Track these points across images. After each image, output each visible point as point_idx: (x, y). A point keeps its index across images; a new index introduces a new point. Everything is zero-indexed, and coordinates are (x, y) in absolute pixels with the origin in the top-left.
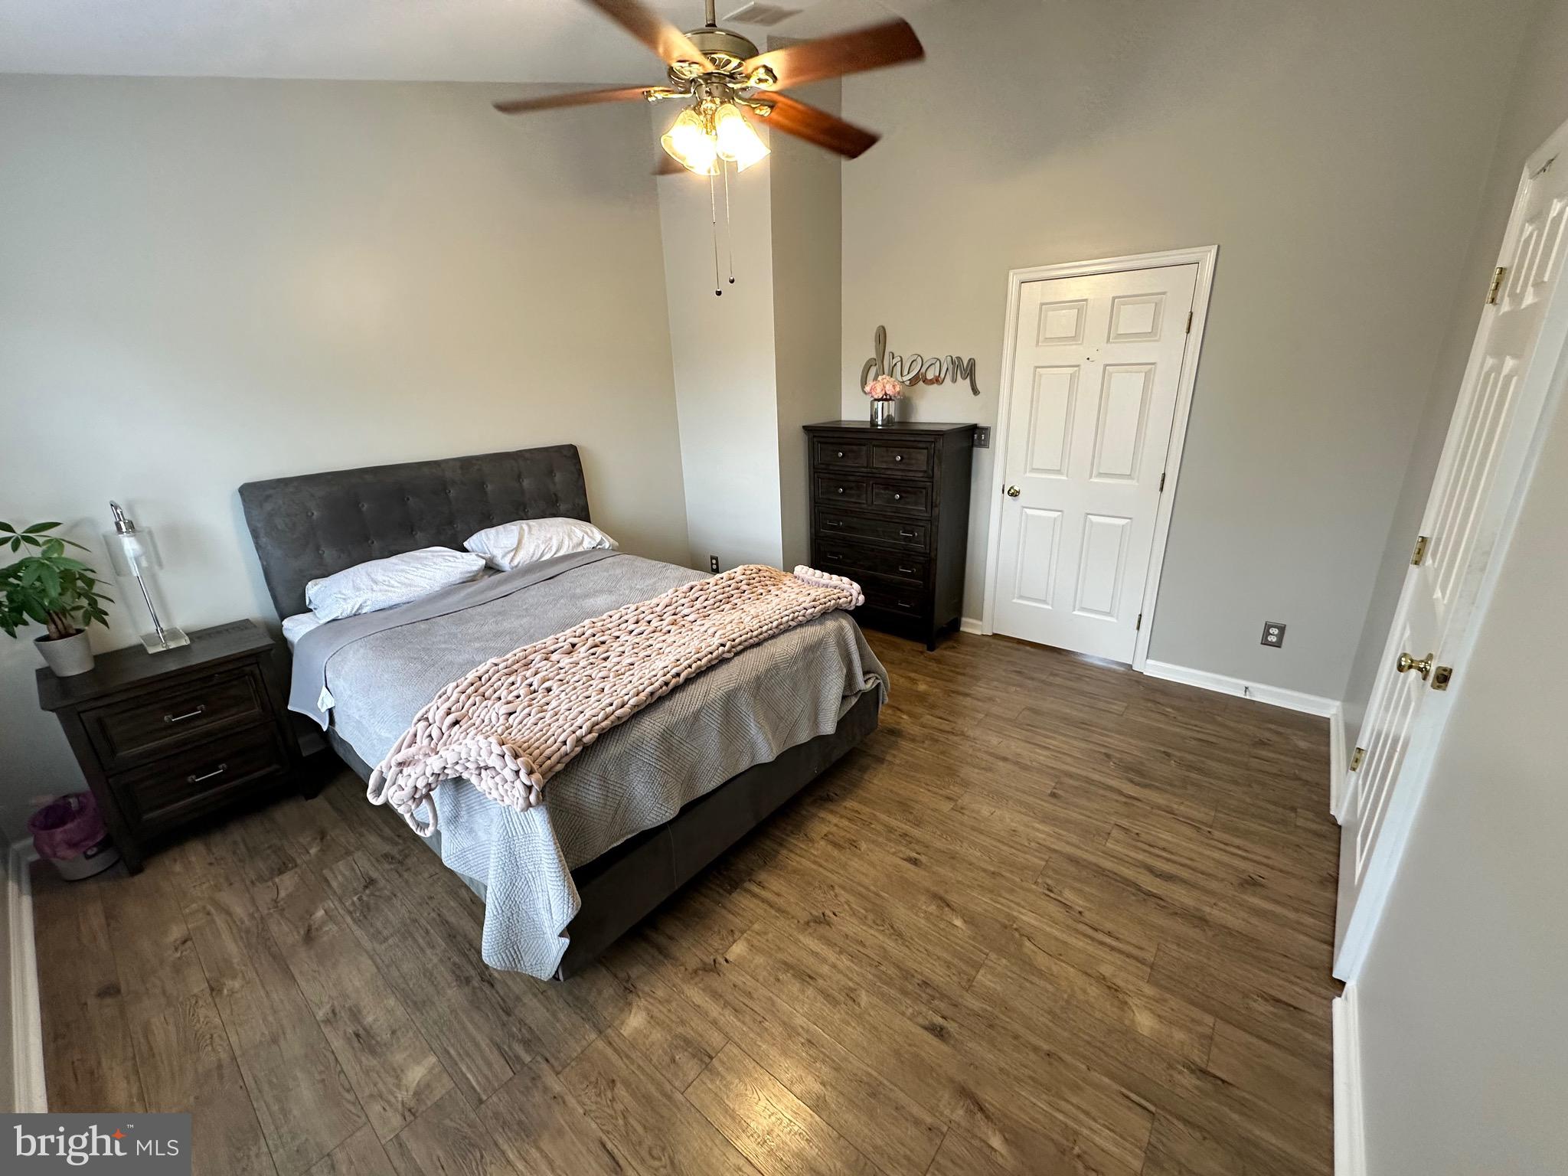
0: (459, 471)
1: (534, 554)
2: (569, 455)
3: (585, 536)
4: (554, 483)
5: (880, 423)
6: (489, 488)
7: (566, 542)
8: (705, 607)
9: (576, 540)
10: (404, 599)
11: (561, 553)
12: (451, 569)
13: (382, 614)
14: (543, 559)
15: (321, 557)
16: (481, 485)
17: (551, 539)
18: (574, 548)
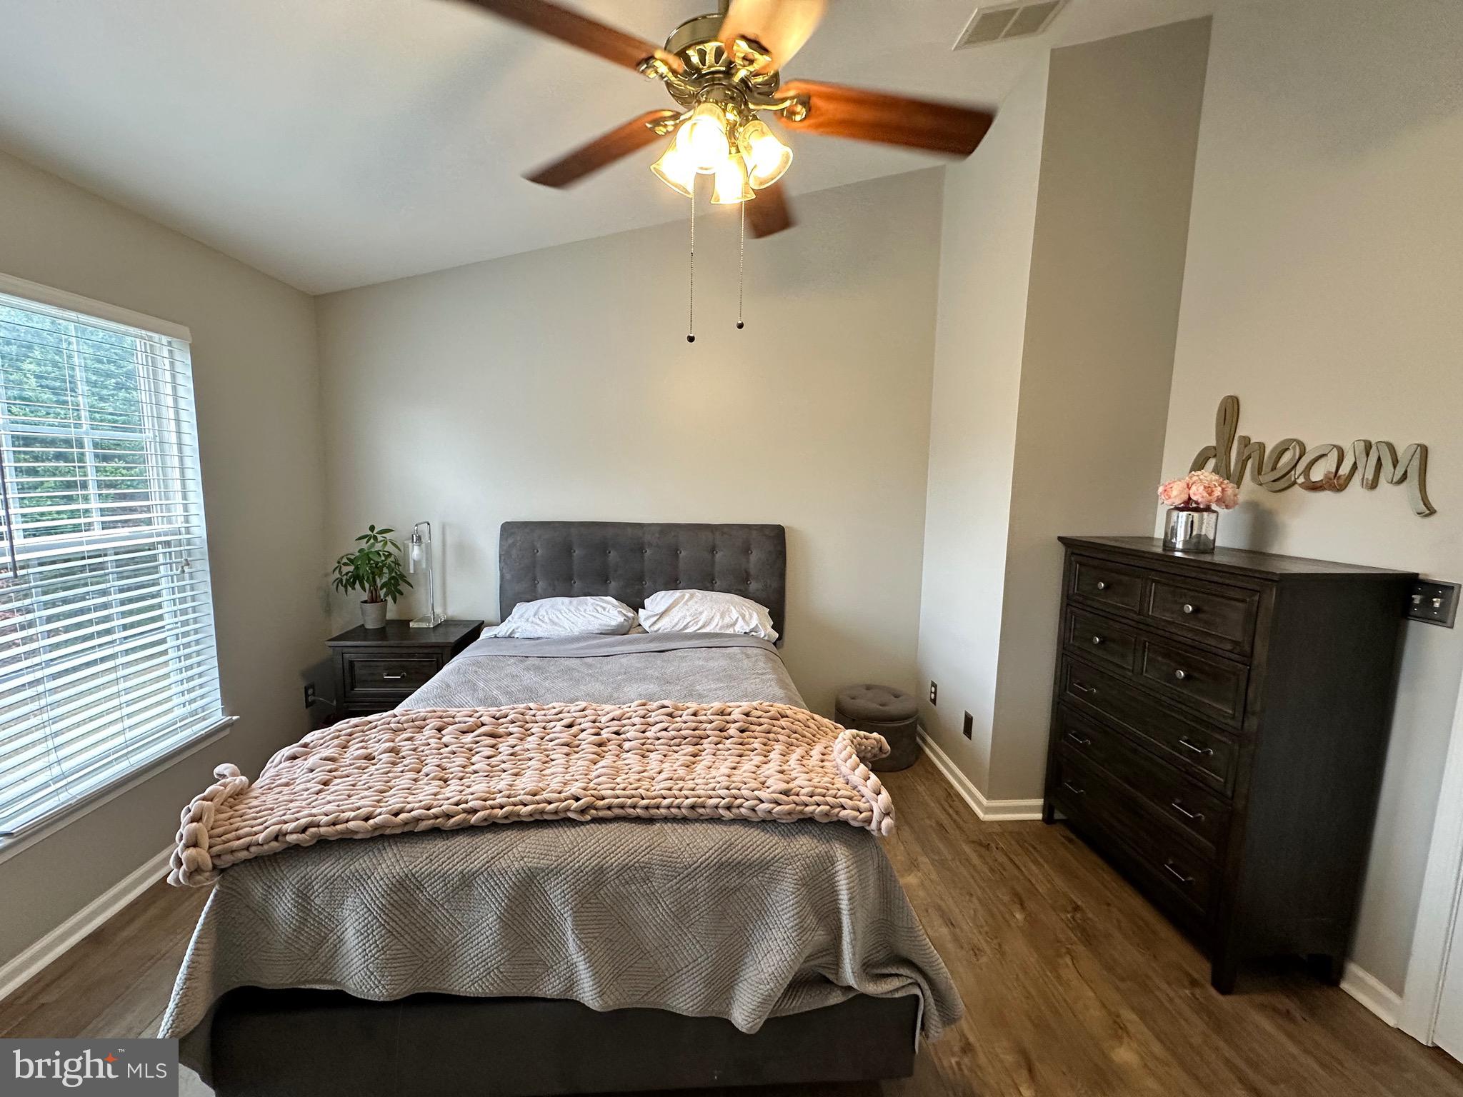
0: (657, 535)
1: (677, 624)
2: (777, 536)
3: (740, 619)
4: (748, 561)
5: (1179, 546)
6: (683, 554)
7: (716, 620)
8: (659, 739)
9: (727, 620)
10: (546, 635)
11: (704, 631)
12: (593, 619)
13: (528, 642)
14: (686, 631)
15: (535, 586)
16: (675, 552)
17: (701, 613)
18: (722, 628)
